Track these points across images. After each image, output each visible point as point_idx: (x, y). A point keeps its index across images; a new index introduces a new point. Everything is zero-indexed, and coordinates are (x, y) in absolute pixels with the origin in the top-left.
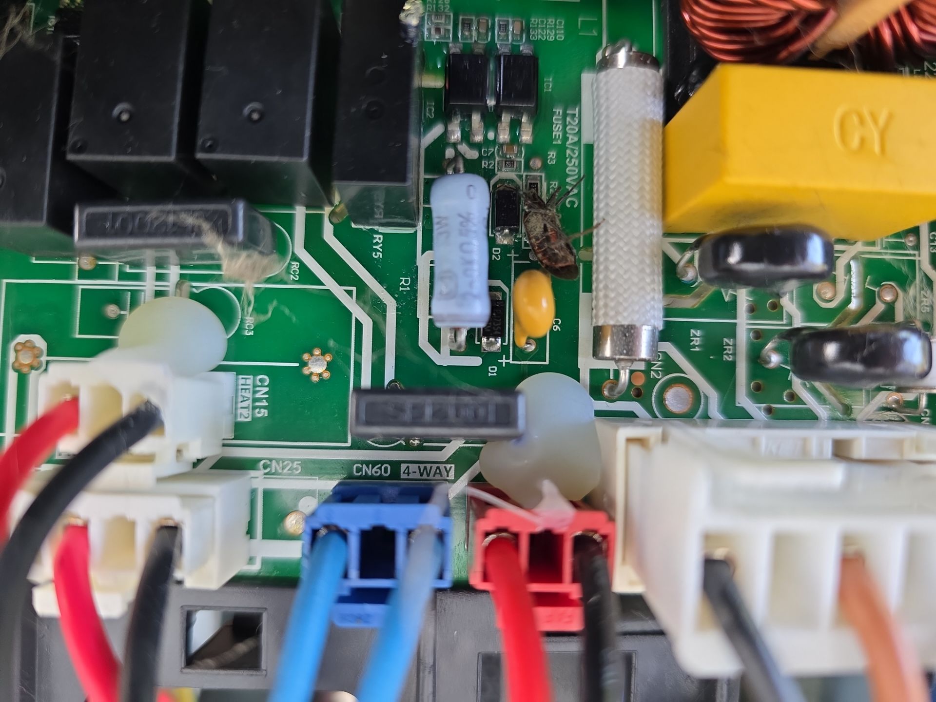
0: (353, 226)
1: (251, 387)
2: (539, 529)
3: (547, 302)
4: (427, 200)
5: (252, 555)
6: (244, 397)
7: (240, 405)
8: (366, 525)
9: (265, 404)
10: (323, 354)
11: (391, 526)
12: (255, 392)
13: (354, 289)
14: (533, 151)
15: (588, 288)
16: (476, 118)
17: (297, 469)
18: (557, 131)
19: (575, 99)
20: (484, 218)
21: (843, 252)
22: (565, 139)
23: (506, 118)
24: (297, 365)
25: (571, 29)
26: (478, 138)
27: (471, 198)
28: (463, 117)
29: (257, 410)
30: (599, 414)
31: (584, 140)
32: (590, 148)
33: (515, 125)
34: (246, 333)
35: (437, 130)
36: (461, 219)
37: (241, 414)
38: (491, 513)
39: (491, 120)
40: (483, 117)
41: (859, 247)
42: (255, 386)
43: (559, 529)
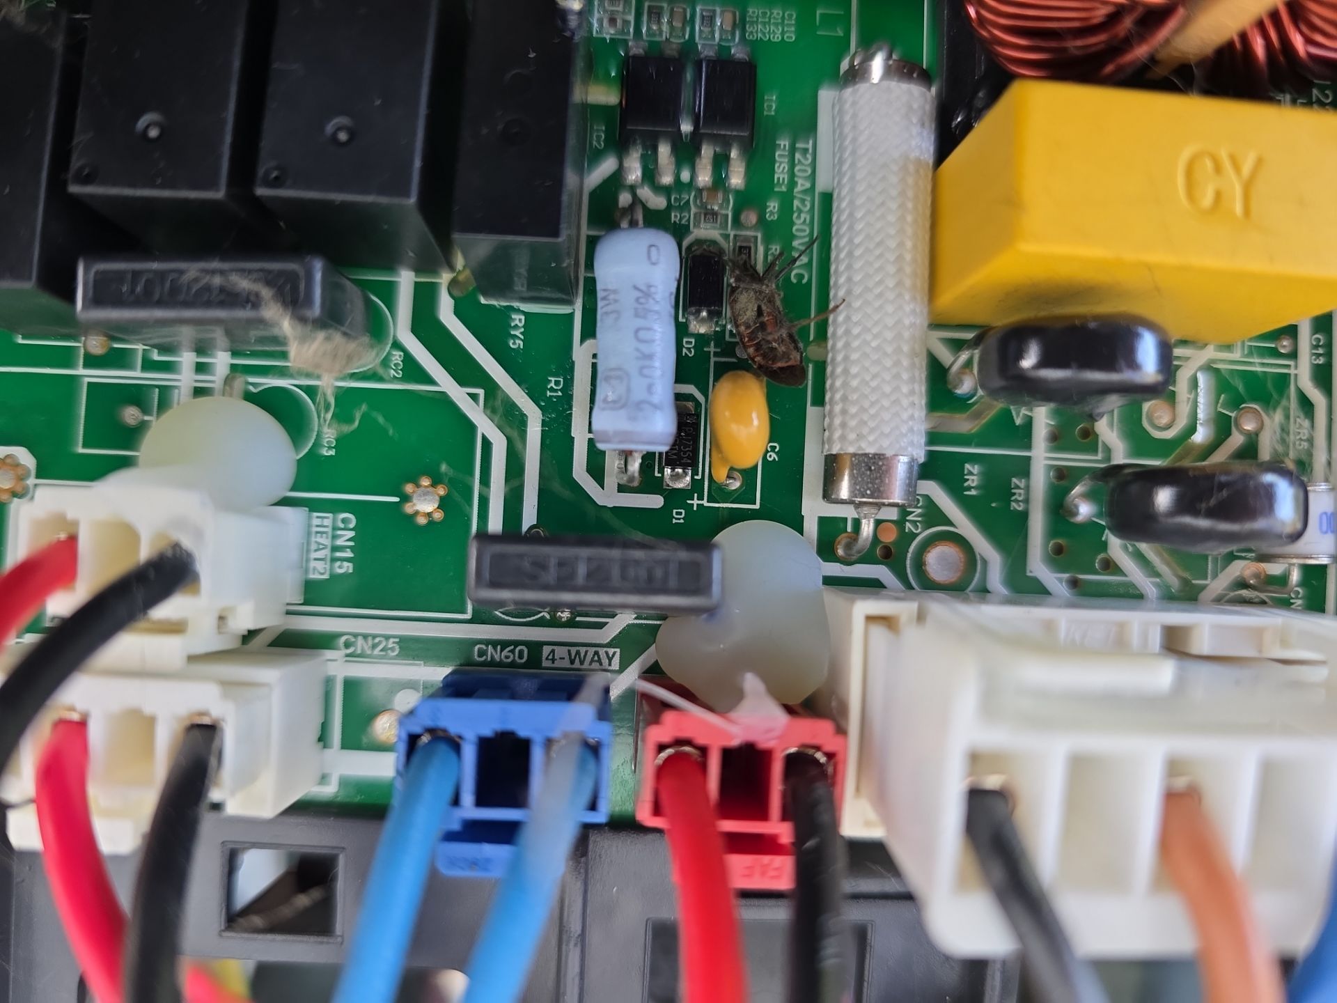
0: (483, 301)
1: (329, 530)
2: (735, 742)
3: (758, 418)
4: (590, 265)
5: (326, 771)
6: (319, 544)
7: (314, 555)
8: (487, 732)
9: (349, 554)
10: (434, 485)
11: (523, 733)
12: (334, 537)
13: (481, 392)
14: (745, 200)
15: (819, 400)
16: (664, 150)
17: (392, 649)
18: (781, 172)
19: (810, 127)
20: (671, 294)
21: (1187, 359)
22: (792, 183)
23: (707, 152)
24: (396, 499)
25: (805, 24)
26: (667, 179)
27: (654, 264)
28: (645, 148)
29: (338, 563)
30: (829, 581)
31: (821, 185)
32: (827, 199)
33: (721, 162)
34: (325, 452)
35: (607, 166)
36: (638, 294)
37: (315, 569)
38: (668, 717)
39: (686, 152)
40: (675, 150)
41: (1210, 353)
42: (335, 528)
43: (764, 743)
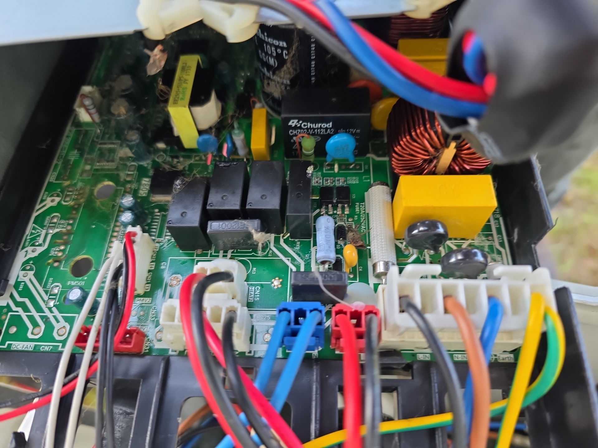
0: (290, 239)
1: (253, 290)
5: (251, 350)
6: (251, 294)
7: (249, 296)
9: (258, 296)
10: (279, 279)
12: (255, 292)
13: (290, 258)
15: (370, 257)
16: (330, 206)
17: (269, 318)
18: (357, 210)
19: (363, 201)
20: (333, 229)
22: (360, 212)
23: (340, 205)
24: (270, 283)
25: (360, 180)
26: (331, 213)
27: (329, 222)
28: (326, 206)
29: (255, 298)
31: (367, 212)
33: (343, 208)
34: (253, 273)
35: (318, 211)
36: (325, 228)
37: (250, 300)
38: (337, 305)
39: (335, 207)
42: (255, 290)
